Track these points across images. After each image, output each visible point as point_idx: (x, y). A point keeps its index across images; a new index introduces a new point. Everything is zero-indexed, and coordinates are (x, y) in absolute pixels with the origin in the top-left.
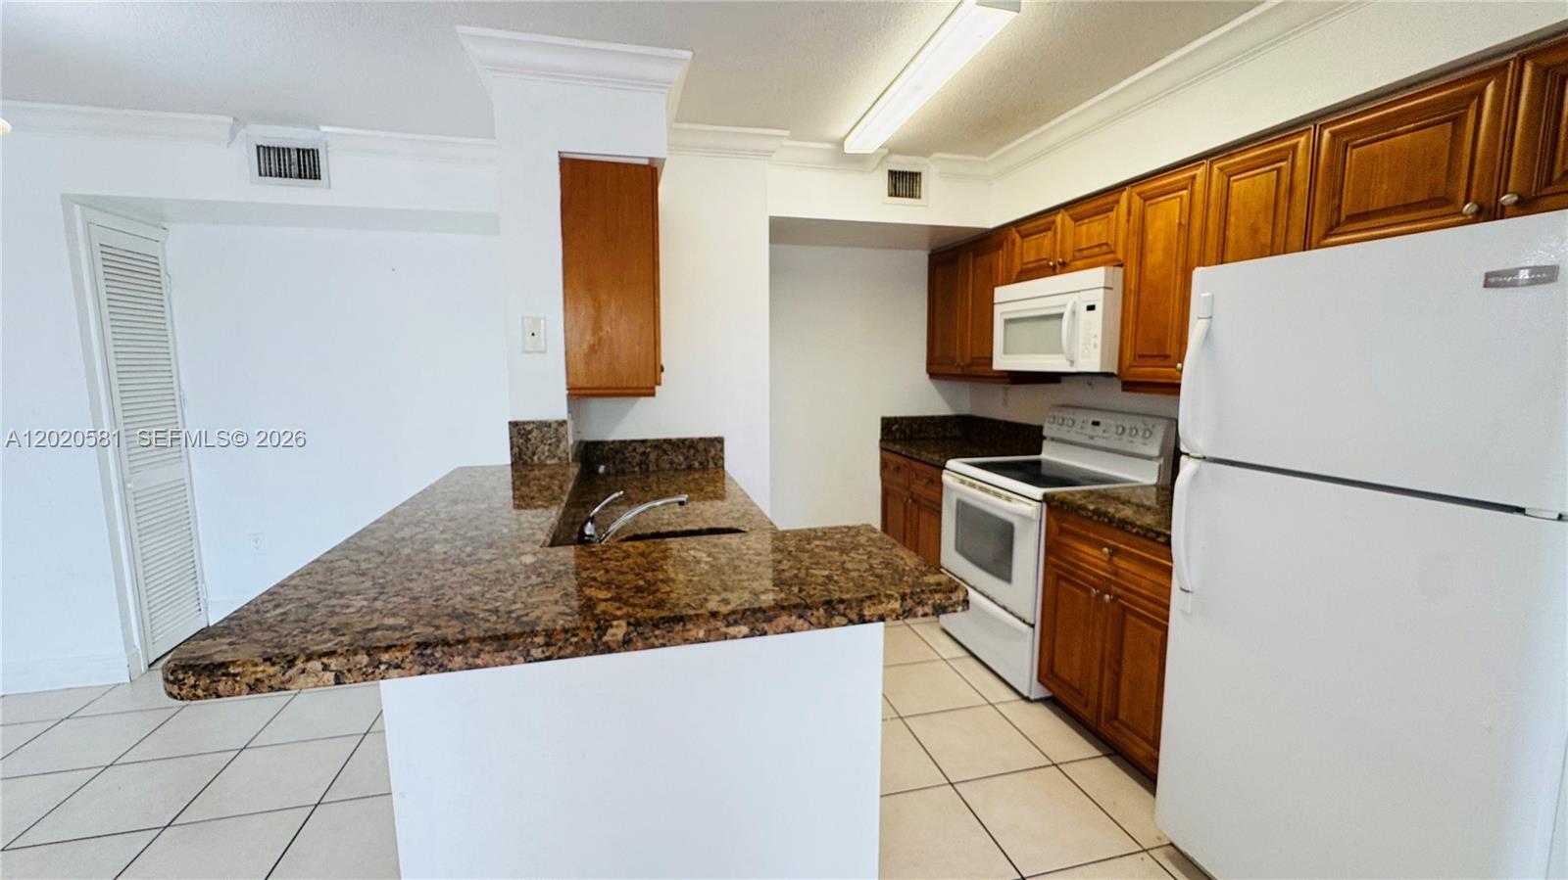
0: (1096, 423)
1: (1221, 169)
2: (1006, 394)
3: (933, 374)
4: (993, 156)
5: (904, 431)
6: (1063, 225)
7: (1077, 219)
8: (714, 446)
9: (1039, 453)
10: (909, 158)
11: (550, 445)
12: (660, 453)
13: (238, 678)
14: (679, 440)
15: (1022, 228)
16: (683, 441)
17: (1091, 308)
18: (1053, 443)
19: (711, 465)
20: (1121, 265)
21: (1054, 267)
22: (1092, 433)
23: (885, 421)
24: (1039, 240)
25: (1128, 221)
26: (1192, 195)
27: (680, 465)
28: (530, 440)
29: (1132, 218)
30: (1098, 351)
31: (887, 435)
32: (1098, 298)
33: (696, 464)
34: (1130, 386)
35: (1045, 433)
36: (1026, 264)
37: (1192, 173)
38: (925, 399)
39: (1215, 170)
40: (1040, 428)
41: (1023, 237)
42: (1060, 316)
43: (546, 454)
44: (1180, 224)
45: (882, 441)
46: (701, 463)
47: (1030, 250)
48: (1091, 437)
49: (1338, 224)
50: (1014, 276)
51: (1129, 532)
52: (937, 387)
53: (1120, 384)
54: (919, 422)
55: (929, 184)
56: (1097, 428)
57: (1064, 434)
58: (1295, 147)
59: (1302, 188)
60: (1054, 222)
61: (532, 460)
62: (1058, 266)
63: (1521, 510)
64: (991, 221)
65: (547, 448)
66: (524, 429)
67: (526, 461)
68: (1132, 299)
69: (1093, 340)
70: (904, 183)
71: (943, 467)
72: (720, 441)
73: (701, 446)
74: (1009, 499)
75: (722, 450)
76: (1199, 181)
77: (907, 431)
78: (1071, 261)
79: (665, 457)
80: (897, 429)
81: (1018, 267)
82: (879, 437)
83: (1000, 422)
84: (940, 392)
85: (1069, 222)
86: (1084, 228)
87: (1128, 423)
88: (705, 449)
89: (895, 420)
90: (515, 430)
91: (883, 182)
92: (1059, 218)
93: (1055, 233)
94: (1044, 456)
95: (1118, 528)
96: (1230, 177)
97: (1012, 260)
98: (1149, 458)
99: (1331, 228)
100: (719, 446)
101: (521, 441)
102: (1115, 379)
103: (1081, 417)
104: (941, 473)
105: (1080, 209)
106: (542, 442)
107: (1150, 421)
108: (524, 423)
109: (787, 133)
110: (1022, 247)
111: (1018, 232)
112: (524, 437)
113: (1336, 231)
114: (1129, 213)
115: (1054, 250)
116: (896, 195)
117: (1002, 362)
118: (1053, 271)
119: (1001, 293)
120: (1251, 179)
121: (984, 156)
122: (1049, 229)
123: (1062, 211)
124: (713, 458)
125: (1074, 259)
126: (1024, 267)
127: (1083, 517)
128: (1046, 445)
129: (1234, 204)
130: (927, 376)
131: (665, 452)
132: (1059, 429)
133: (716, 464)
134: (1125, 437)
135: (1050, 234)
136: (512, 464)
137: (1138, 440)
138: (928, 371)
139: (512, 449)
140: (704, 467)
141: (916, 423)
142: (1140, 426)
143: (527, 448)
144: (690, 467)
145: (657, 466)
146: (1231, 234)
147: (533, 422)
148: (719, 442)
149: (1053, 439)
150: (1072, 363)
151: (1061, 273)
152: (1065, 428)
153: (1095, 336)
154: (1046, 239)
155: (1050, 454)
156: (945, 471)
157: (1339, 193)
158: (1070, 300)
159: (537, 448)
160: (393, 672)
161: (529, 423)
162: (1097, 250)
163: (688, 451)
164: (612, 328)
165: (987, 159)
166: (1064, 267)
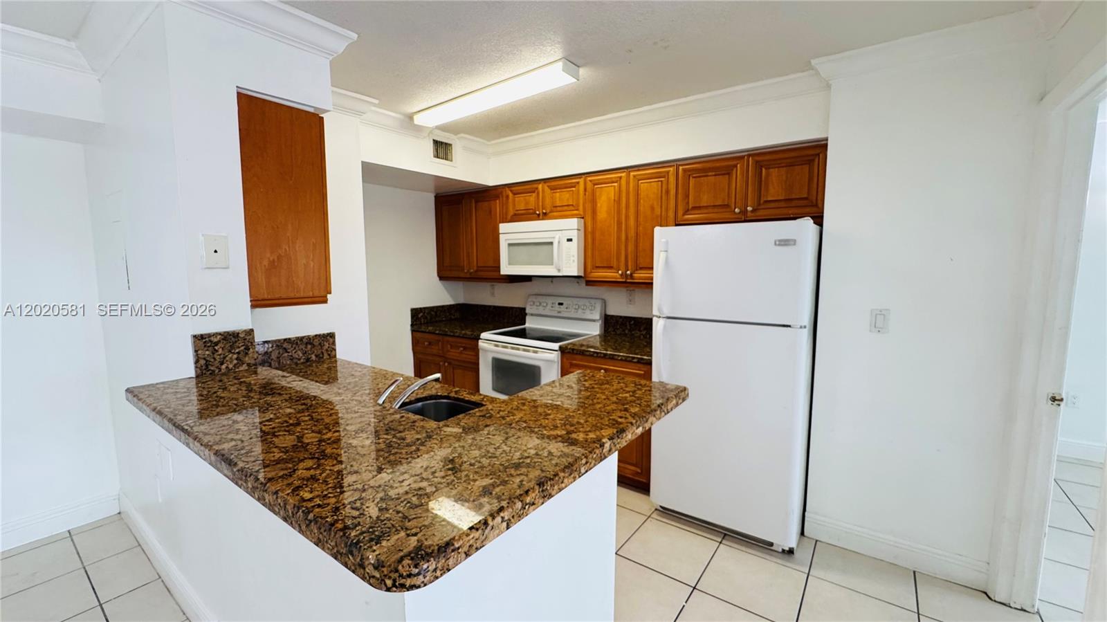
0: (561, 304)
1: (634, 176)
2: (493, 289)
3: (442, 277)
4: (493, 142)
5: (426, 318)
6: (543, 191)
7: (553, 189)
8: (328, 341)
9: (524, 324)
10: (446, 134)
11: (238, 353)
12: (281, 350)
13: (460, 550)
14: (297, 338)
15: (513, 189)
16: (301, 339)
17: (570, 240)
18: (532, 317)
19: (326, 356)
20: (583, 218)
21: (539, 215)
22: (559, 310)
23: (414, 311)
24: (527, 197)
25: (585, 194)
26: (620, 187)
27: (299, 359)
28: (217, 351)
29: (587, 193)
30: (576, 264)
31: (415, 321)
32: (574, 235)
33: (314, 357)
34: (590, 283)
35: (527, 311)
36: (517, 210)
37: (620, 175)
38: (437, 295)
39: (631, 177)
40: (524, 309)
41: (515, 194)
42: (551, 243)
43: (235, 362)
44: (614, 200)
45: (412, 325)
46: (316, 356)
47: (521, 203)
48: (559, 312)
49: (688, 210)
50: (509, 217)
51: (617, 359)
52: (444, 286)
53: (584, 282)
54: (435, 310)
55: (457, 151)
56: (561, 306)
57: (541, 311)
58: (668, 172)
59: (673, 192)
60: (537, 188)
61: (220, 370)
62: (541, 215)
63: (789, 326)
64: (491, 181)
65: (235, 356)
66: (211, 341)
67: (214, 371)
68: (589, 236)
69: (572, 258)
70: (442, 149)
71: (478, 338)
72: (332, 335)
73: (316, 342)
74: (536, 352)
75: (334, 343)
76: (623, 182)
77: (429, 317)
78: (550, 212)
79: (286, 354)
80: (422, 316)
81: (511, 212)
82: (410, 323)
83: (490, 306)
84: (446, 288)
85: (547, 190)
86: (558, 195)
87: (582, 302)
88: (320, 344)
89: (421, 310)
90: (200, 343)
91: (430, 147)
92: (540, 186)
93: (538, 193)
94: (527, 325)
95: (610, 358)
96: (639, 180)
97: (507, 208)
98: (594, 321)
99: (686, 212)
100: (331, 340)
101: (207, 353)
102: (582, 279)
103: (550, 300)
104: (478, 342)
105: (553, 183)
106: (230, 351)
107: (593, 301)
108: (209, 335)
109: (376, 101)
110: (514, 201)
111: (511, 191)
112: (210, 348)
113: (688, 213)
114: (585, 190)
115: (538, 205)
116: (438, 157)
117: (506, 269)
118: (538, 217)
119: (503, 227)
120: (649, 184)
121: (489, 140)
122: (534, 192)
123: (542, 182)
124: (327, 350)
125: (551, 212)
126: (517, 212)
127: (588, 356)
128: (528, 318)
129: (642, 194)
130: (438, 279)
131: (286, 350)
132: (537, 309)
133: (329, 355)
134: (580, 311)
135: (534, 195)
136: (197, 377)
137: (588, 312)
138: (438, 275)
139: (197, 362)
140: (320, 358)
141: (433, 311)
142: (588, 304)
143: (214, 359)
144: (308, 360)
145: (279, 363)
146: (641, 208)
147: (220, 334)
148: (331, 337)
149: (532, 315)
150: (559, 270)
151: (543, 219)
152: (541, 308)
153: (573, 256)
154: (532, 198)
155: (530, 324)
156: (480, 341)
157: (687, 196)
158: (558, 235)
159: (224, 358)
160: (532, 508)
161: (216, 334)
162: (566, 208)
163: (306, 348)
164: (289, 247)
165: (489, 143)
166: (545, 216)
